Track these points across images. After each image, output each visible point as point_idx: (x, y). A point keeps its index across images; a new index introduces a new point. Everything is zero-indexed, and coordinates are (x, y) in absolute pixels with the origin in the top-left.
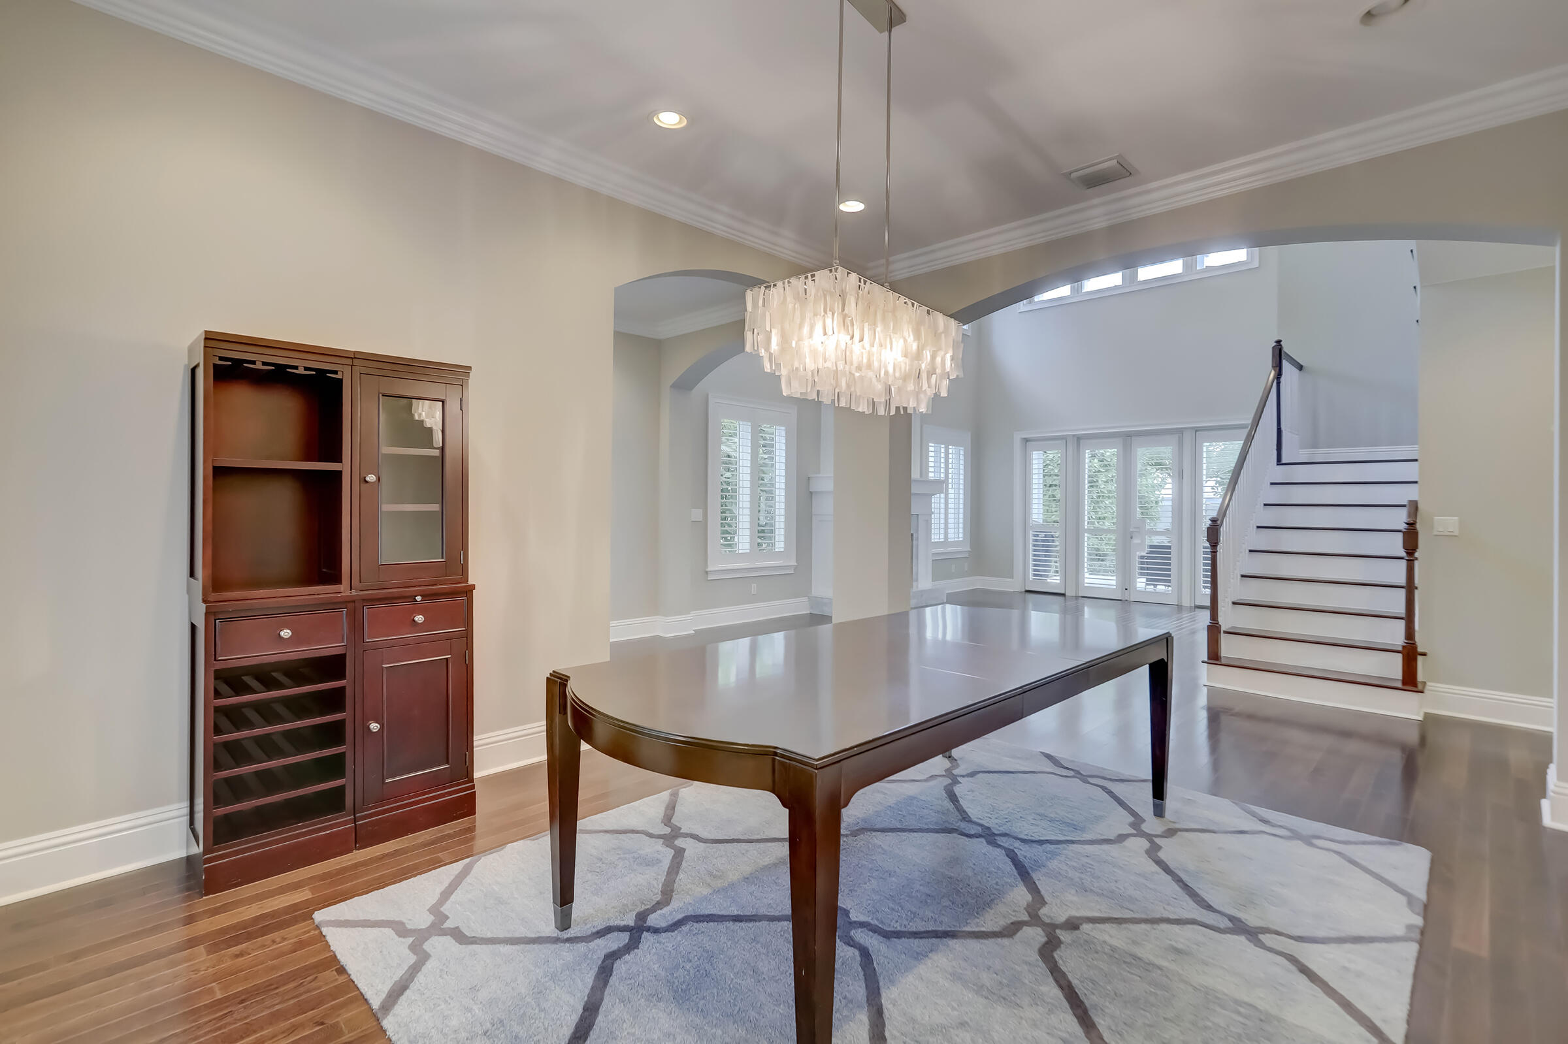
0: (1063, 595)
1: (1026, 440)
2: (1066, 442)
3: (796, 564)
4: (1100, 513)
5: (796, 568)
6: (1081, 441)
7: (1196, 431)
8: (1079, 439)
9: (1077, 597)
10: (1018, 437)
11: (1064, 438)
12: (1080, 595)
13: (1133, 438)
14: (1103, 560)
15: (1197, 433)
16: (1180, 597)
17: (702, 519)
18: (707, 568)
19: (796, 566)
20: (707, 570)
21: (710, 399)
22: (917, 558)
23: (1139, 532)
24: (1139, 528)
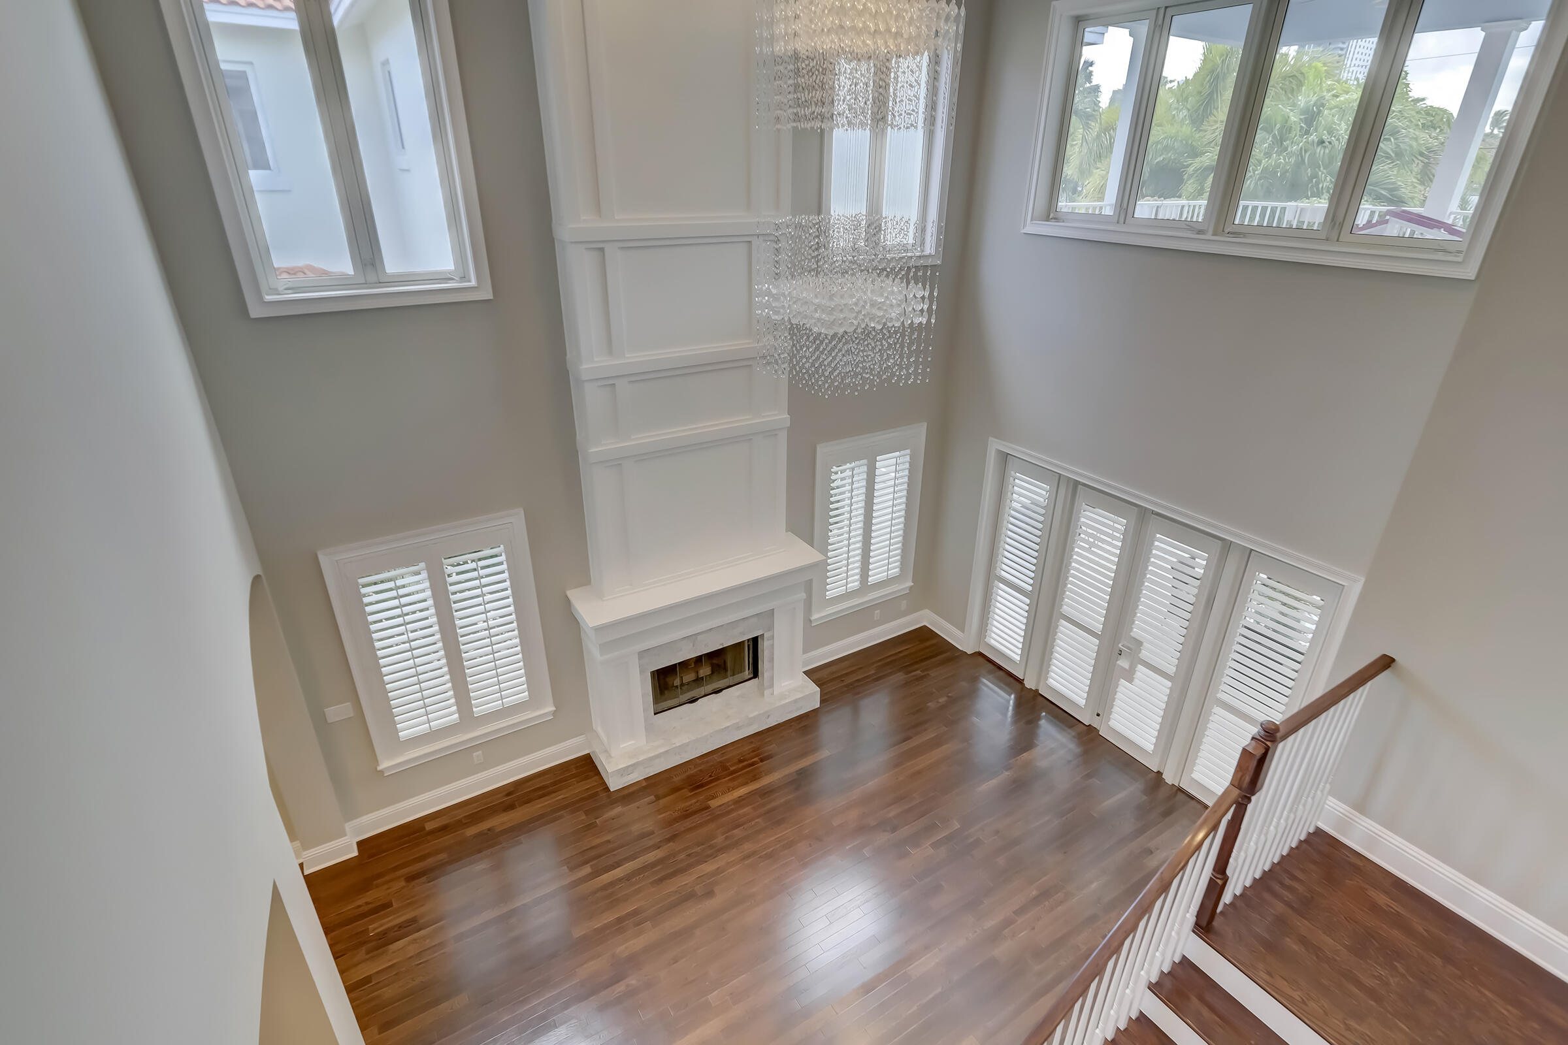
0: (1019, 681)
1: (1006, 454)
2: (1059, 482)
3: (554, 708)
6: (1078, 492)
7: (1250, 555)
9: (1036, 696)
10: (995, 445)
12: (1042, 693)
13: (1153, 516)
15: (1250, 561)
16: (1163, 764)
17: (352, 715)
18: (378, 765)
19: (555, 711)
20: (379, 768)
21: (324, 560)
22: (772, 660)
23: (1128, 654)
24: (1130, 649)
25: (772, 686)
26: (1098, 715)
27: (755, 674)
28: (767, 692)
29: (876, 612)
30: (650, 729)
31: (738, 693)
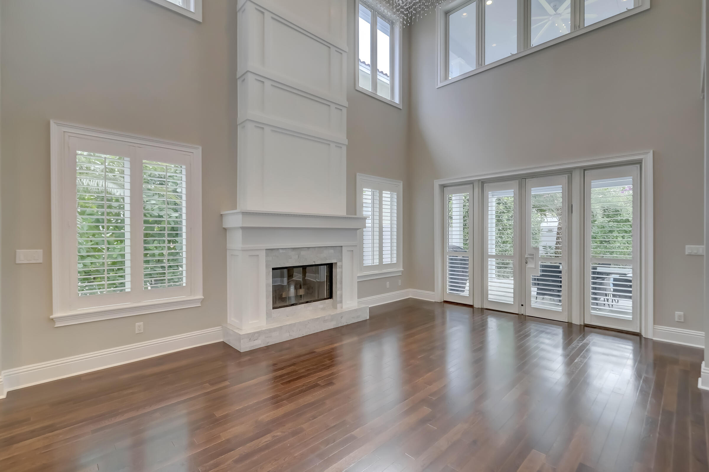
0: (471, 306)
1: (443, 187)
2: (473, 186)
3: (203, 297)
4: (504, 239)
5: (203, 301)
6: (485, 185)
7: (584, 170)
8: (483, 183)
9: (482, 310)
10: (437, 183)
11: (471, 183)
12: (485, 307)
13: (527, 180)
14: (506, 268)
15: (586, 172)
16: (570, 315)
17: (41, 261)
18: (52, 315)
19: (203, 299)
20: (51, 317)
21: (55, 129)
22: (341, 283)
23: (533, 258)
24: (533, 255)
25: (341, 302)
26: (522, 305)
27: (330, 296)
28: (339, 305)
29: (387, 283)
30: (269, 315)
31: (321, 306)
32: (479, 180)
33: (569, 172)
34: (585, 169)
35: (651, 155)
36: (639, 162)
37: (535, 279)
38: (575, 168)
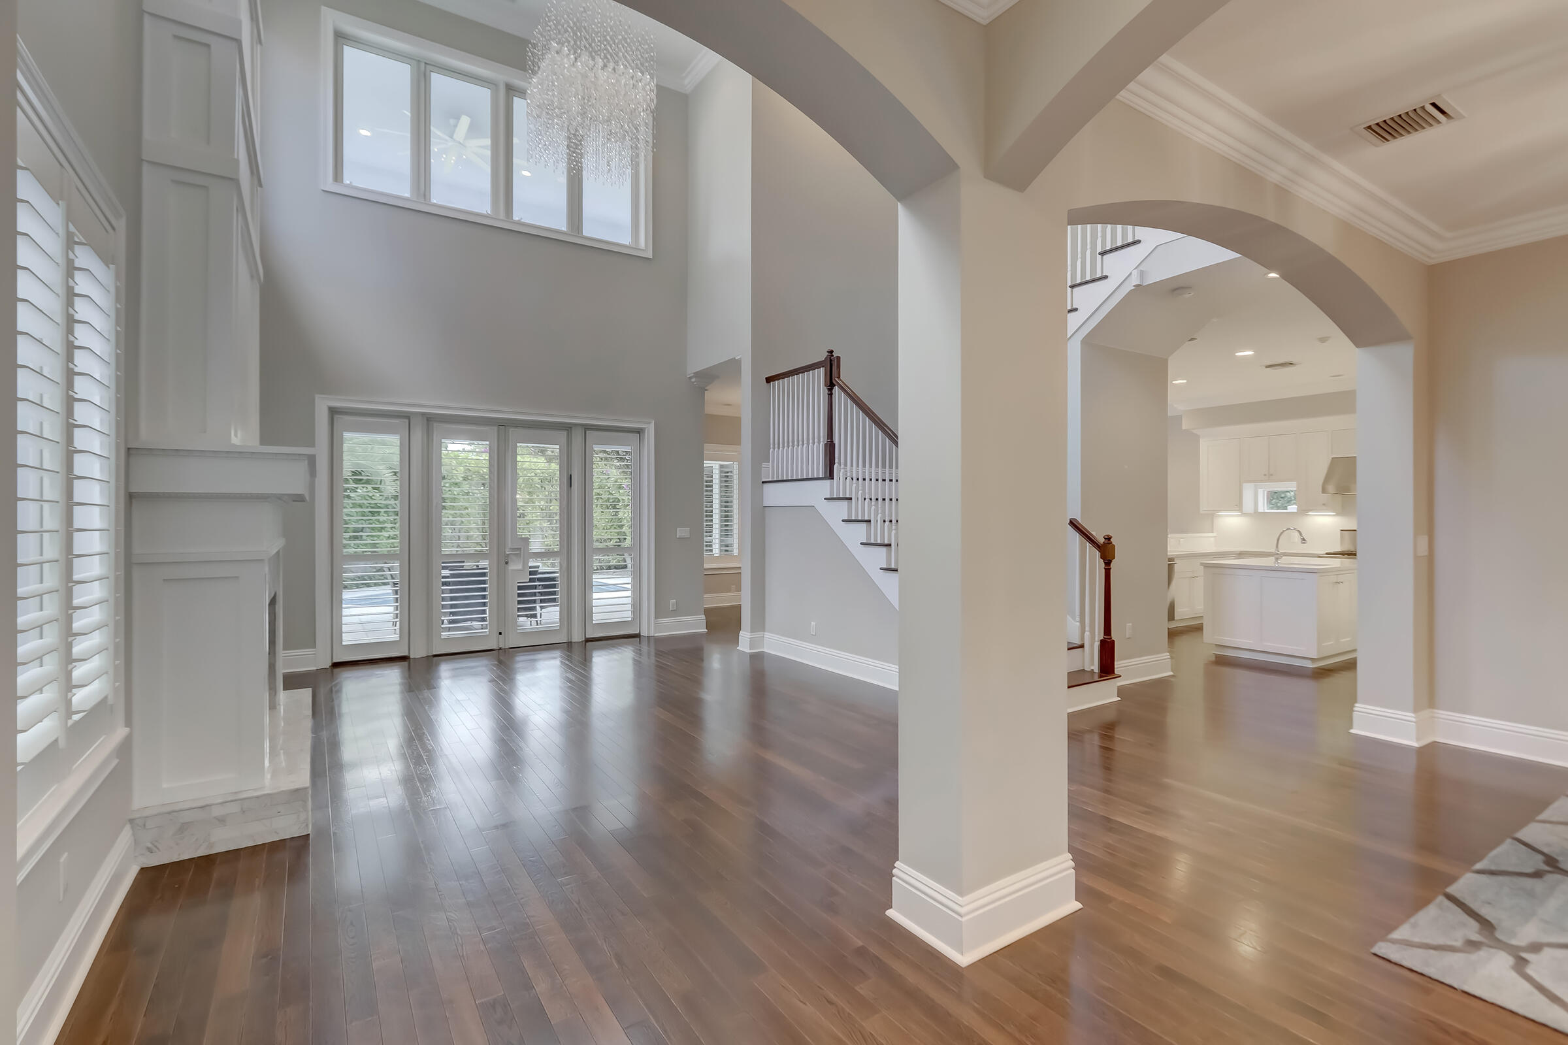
0: (406, 659)
1: (333, 412)
3: (128, 730)
6: (433, 424)
8: (428, 420)
9: (428, 659)
10: (322, 404)
11: (407, 416)
12: (432, 655)
13: (508, 429)
16: (569, 631)
23: (518, 555)
24: (519, 549)
26: (500, 633)
32: (423, 414)
33: (568, 428)
34: (587, 428)
35: (652, 425)
36: (639, 432)
37: (520, 588)
38: (576, 425)
